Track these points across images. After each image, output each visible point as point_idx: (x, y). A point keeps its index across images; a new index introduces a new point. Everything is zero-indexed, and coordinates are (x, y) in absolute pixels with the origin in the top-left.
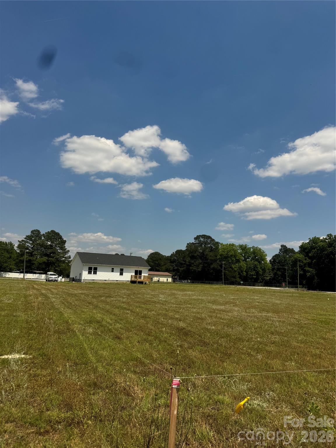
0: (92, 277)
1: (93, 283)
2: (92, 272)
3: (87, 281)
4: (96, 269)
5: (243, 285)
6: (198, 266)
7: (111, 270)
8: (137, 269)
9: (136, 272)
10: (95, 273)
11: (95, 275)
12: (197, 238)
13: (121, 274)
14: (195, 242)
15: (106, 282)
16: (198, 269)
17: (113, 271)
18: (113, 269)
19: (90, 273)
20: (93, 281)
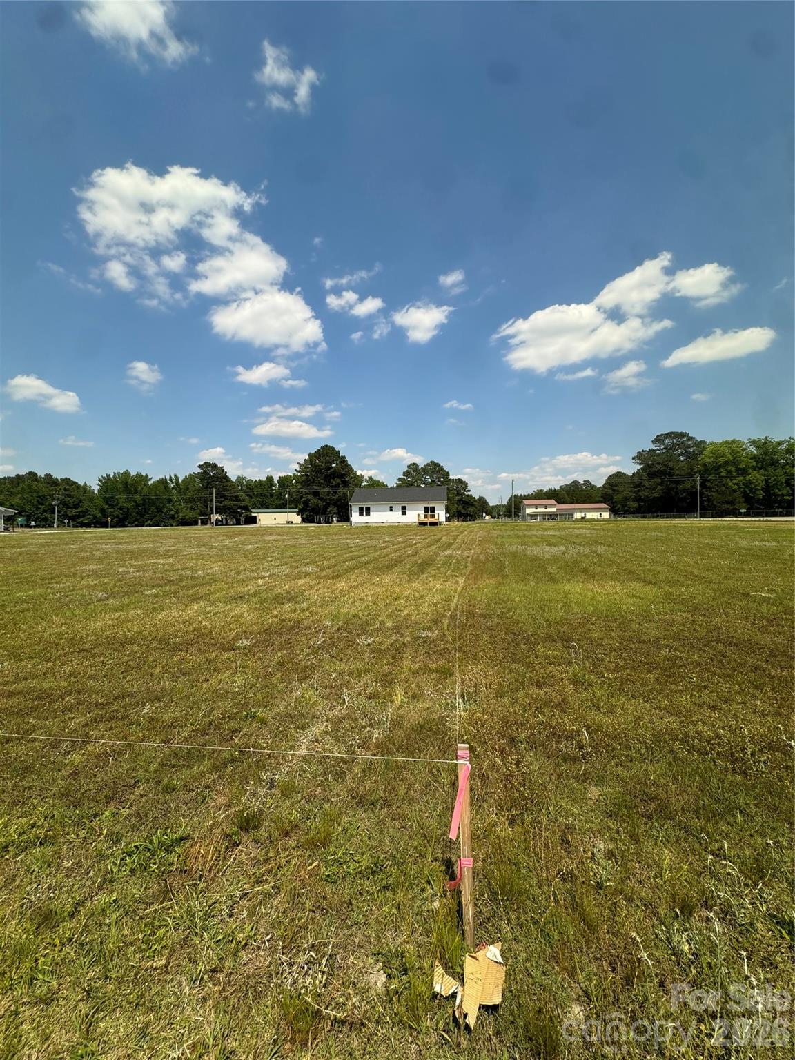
0: (364, 519)
1: (367, 527)
2: (364, 513)
3: (359, 525)
4: (368, 509)
5: (747, 515)
6: (653, 489)
7: (389, 509)
8: (426, 505)
9: (426, 509)
10: (368, 514)
11: (368, 517)
12: (659, 440)
13: (404, 513)
14: (656, 448)
15: (384, 525)
16: (653, 493)
17: (391, 510)
18: (391, 507)
19: (361, 514)
20: (366, 525)
